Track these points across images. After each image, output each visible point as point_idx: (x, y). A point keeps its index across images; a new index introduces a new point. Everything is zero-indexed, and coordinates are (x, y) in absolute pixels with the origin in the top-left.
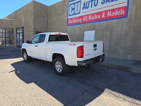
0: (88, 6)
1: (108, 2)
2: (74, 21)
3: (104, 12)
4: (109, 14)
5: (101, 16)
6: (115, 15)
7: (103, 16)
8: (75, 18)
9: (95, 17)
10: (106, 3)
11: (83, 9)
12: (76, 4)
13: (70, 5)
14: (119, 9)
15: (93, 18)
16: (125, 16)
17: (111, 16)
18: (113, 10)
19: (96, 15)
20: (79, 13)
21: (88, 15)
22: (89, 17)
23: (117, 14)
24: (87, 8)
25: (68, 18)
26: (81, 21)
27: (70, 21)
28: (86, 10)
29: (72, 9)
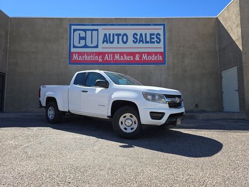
0: (111, 40)
1: (141, 43)
2: (86, 57)
3: (138, 53)
4: (145, 57)
5: (134, 57)
6: (152, 59)
7: (137, 58)
8: (88, 54)
9: (125, 58)
10: (139, 43)
11: (103, 43)
12: (89, 33)
13: (75, 30)
14: (156, 54)
15: (122, 58)
16: (163, 62)
17: (147, 59)
18: (149, 54)
19: (127, 55)
20: (97, 47)
21: (114, 53)
22: (116, 56)
24: (112, 43)
25: (72, 51)
26: (100, 60)
27: (77, 56)
28: (109, 45)
29: (81, 38)
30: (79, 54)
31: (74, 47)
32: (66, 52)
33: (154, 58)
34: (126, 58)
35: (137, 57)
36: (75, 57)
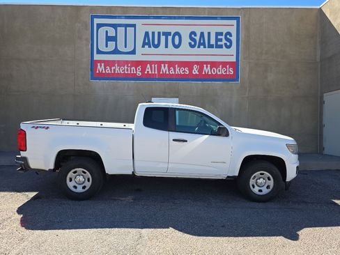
0: (156, 43)
1: (202, 47)
2: (117, 69)
3: (197, 63)
4: (207, 69)
5: (191, 70)
6: (218, 73)
7: (195, 71)
8: (121, 63)
9: (177, 70)
10: (199, 47)
11: (143, 46)
12: (121, 30)
13: (99, 26)
14: (224, 64)
15: (173, 70)
16: (234, 78)
17: (210, 73)
18: (214, 65)
19: (179, 66)
20: (133, 52)
21: (159, 63)
22: (163, 67)
23: (220, 73)
24: (157, 46)
25: (95, 59)
26: (139, 73)
27: (103, 67)
28: (153, 50)
29: (109, 39)
30: (107, 63)
31: (99, 52)
32: (87, 60)
33: (221, 71)
34: (179, 71)
35: (195, 69)
36: (100, 68)
